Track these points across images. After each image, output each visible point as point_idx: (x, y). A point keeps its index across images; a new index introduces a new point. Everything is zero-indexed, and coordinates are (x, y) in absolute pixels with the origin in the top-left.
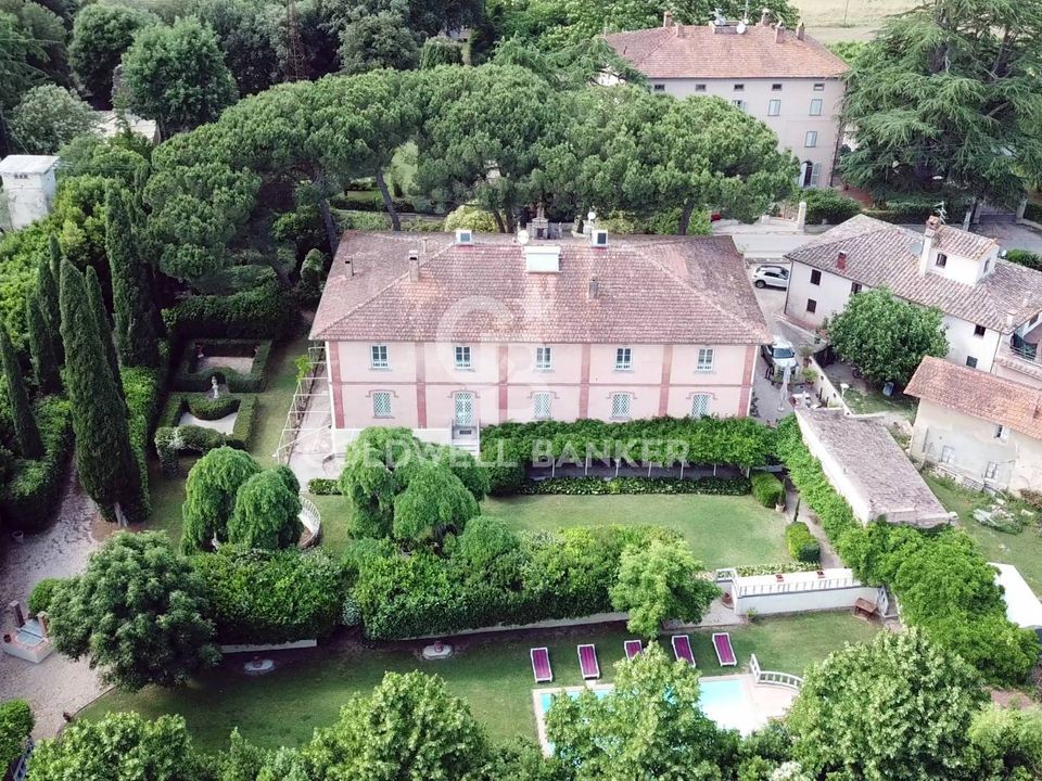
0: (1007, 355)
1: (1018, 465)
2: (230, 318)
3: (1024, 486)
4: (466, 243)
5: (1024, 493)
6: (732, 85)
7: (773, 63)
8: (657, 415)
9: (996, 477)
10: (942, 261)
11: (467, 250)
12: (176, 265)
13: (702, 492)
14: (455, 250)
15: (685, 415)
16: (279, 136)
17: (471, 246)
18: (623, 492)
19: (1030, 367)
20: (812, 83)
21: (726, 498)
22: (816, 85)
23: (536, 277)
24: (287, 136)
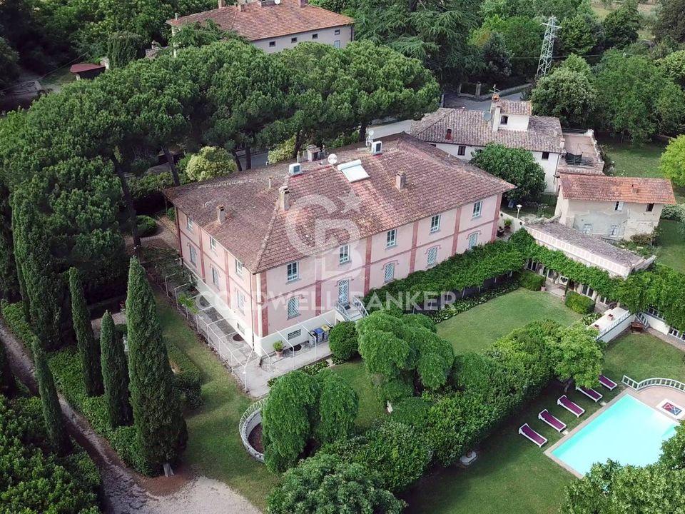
0: (564, 166)
1: (629, 222)
2: (93, 286)
3: (632, 233)
4: (298, 173)
5: (635, 238)
6: (289, 39)
7: (306, 21)
8: (450, 256)
9: (615, 234)
10: (505, 120)
11: (300, 178)
12: (93, 250)
13: (498, 295)
14: (293, 180)
15: (464, 250)
16: (112, 125)
17: (301, 175)
18: (460, 311)
19: (579, 169)
20: (334, 30)
21: (512, 293)
22: (336, 31)
23: (357, 185)
24: (119, 124)
